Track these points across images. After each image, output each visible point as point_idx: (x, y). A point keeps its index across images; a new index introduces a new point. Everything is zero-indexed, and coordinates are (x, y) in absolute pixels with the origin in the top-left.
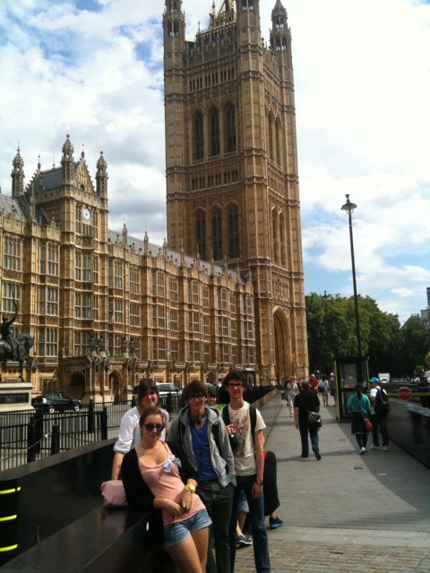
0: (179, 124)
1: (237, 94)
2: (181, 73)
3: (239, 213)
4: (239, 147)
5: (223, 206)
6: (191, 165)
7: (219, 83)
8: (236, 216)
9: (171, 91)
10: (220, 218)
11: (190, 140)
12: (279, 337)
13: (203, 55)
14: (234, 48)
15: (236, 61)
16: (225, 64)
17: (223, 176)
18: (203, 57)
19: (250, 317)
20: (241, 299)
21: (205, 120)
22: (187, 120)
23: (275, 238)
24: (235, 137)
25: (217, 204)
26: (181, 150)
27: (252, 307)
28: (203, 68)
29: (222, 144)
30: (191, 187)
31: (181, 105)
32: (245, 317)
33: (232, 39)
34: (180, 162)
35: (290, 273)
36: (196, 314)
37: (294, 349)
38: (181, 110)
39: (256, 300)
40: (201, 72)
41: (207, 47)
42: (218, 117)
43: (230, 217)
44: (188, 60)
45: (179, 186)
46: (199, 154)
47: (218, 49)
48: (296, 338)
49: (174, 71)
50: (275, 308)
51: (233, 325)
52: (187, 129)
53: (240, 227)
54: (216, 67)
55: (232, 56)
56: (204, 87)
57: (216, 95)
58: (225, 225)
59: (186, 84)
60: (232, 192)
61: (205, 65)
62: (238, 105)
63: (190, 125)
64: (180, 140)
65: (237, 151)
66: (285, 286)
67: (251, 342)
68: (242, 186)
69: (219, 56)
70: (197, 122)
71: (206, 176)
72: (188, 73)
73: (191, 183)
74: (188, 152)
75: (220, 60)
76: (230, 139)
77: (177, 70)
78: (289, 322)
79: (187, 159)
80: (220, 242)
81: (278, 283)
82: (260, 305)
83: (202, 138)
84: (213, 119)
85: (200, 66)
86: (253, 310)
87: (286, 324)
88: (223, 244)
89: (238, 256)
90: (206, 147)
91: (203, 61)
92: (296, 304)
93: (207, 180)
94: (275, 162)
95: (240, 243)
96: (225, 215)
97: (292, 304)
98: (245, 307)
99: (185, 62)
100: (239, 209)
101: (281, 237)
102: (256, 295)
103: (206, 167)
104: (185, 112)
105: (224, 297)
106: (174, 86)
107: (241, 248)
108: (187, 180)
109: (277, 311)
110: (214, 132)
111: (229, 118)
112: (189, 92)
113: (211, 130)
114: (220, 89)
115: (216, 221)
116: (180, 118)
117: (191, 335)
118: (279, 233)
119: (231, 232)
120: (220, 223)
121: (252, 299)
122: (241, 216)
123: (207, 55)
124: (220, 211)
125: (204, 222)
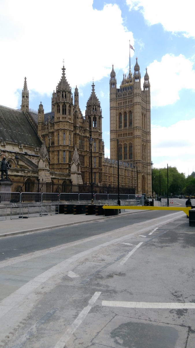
0: (114, 117)
1: (133, 109)
2: (115, 100)
3: (133, 146)
4: (133, 125)
5: (128, 143)
6: (118, 130)
7: (127, 104)
8: (132, 146)
9: (112, 106)
10: (126, 147)
11: (118, 122)
12: (143, 182)
13: (122, 94)
14: (132, 93)
15: (133, 98)
16: (129, 98)
17: (128, 134)
18: (122, 95)
19: (136, 178)
20: (133, 172)
21: (123, 116)
22: (117, 116)
23: (143, 152)
24: (132, 122)
25: (126, 143)
26: (115, 125)
27: (136, 175)
28: (122, 99)
29: (128, 124)
30: (118, 137)
31: (115, 111)
32: (134, 178)
33: (132, 91)
34: (115, 129)
35: (147, 163)
36: (122, 178)
37: (148, 186)
38: (115, 112)
39: (137, 172)
40: (121, 100)
41: (124, 92)
42: (127, 115)
43: (130, 146)
44: (117, 96)
45: (114, 136)
46: (120, 127)
47: (127, 93)
48: (149, 183)
49: (113, 100)
50: (143, 174)
51: (131, 180)
52: (117, 118)
53: (133, 150)
54: (126, 99)
55: (132, 96)
56: (122, 105)
57: (126, 108)
58: (128, 149)
59: (117, 103)
60: (131, 139)
61: (123, 98)
62: (133, 112)
63: (118, 117)
64: (115, 122)
65: (132, 127)
66: (145, 167)
67: (136, 185)
68: (134, 138)
69: (127, 95)
70: (120, 116)
71: (123, 134)
72: (117, 100)
73: (118, 135)
74: (117, 125)
75: (128, 97)
76: (130, 122)
77: (114, 99)
78: (146, 178)
79: (117, 128)
80: (126, 154)
81: (143, 167)
82: (138, 174)
83: (121, 121)
84: (125, 115)
85: (121, 98)
86: (136, 176)
87: (145, 179)
88: (127, 155)
89: (132, 159)
90: (123, 124)
91: (122, 97)
92: (149, 173)
93: (123, 135)
94: (144, 129)
95: (133, 155)
96: (128, 146)
97: (147, 172)
98: (134, 175)
99: (116, 96)
100: (133, 144)
101: (145, 152)
102: (137, 171)
103: (123, 131)
104: (116, 113)
105: (129, 173)
106: (113, 105)
107: (133, 156)
108: (117, 134)
109: (143, 175)
110: (125, 120)
111: (130, 115)
112: (117, 106)
113: (124, 119)
114: (127, 106)
115: (125, 148)
116: (115, 115)
117: (121, 183)
118: (144, 151)
119: (130, 151)
120: (127, 148)
121: (136, 172)
122: (133, 147)
123: (124, 95)
124: (127, 145)
125: (121, 147)
